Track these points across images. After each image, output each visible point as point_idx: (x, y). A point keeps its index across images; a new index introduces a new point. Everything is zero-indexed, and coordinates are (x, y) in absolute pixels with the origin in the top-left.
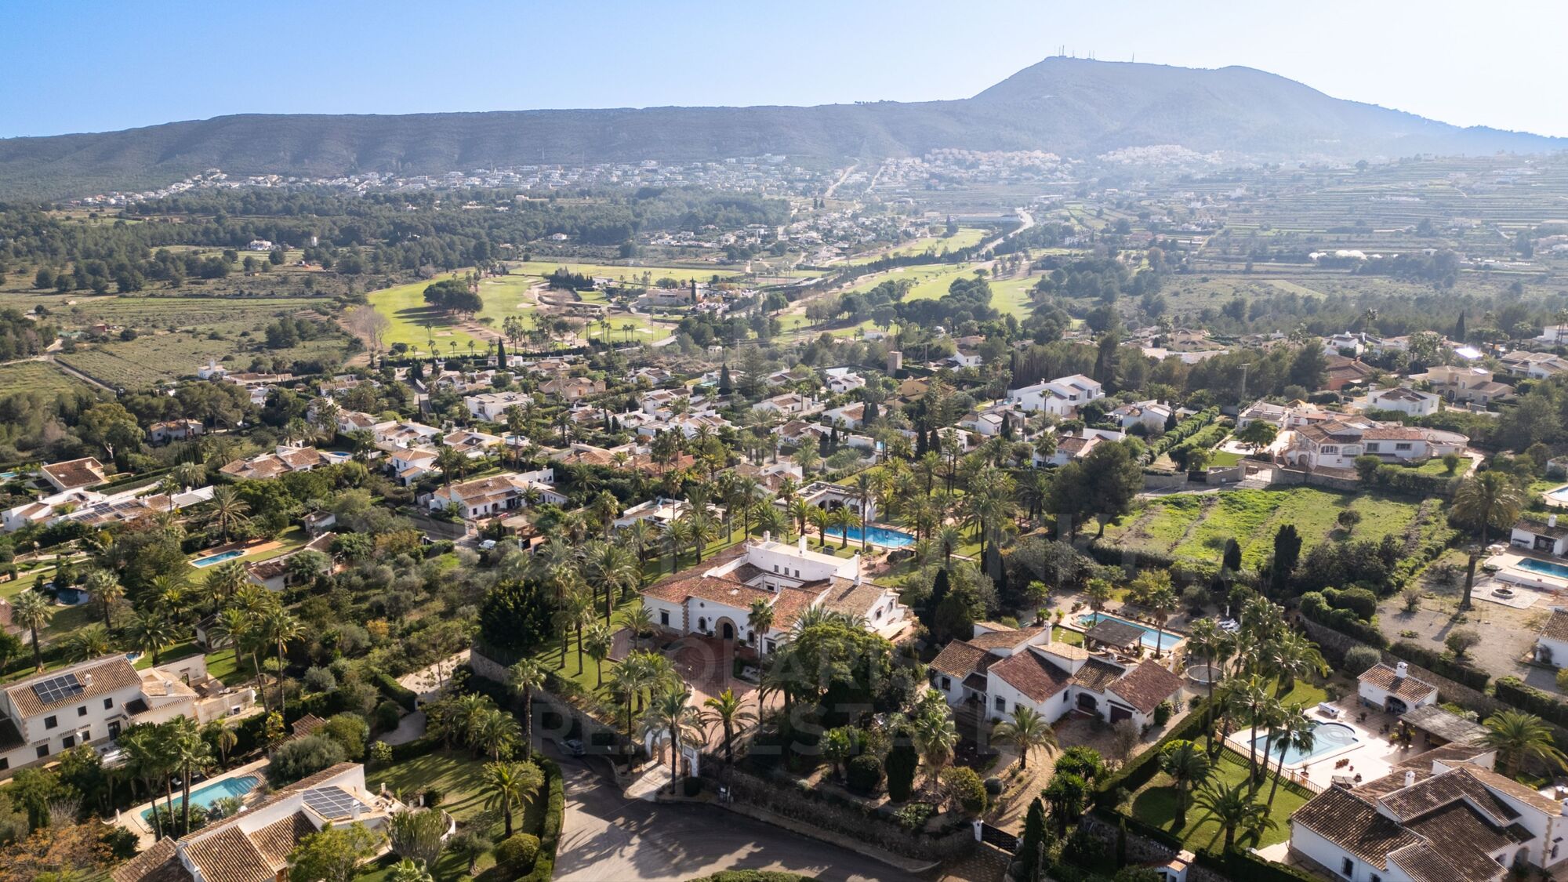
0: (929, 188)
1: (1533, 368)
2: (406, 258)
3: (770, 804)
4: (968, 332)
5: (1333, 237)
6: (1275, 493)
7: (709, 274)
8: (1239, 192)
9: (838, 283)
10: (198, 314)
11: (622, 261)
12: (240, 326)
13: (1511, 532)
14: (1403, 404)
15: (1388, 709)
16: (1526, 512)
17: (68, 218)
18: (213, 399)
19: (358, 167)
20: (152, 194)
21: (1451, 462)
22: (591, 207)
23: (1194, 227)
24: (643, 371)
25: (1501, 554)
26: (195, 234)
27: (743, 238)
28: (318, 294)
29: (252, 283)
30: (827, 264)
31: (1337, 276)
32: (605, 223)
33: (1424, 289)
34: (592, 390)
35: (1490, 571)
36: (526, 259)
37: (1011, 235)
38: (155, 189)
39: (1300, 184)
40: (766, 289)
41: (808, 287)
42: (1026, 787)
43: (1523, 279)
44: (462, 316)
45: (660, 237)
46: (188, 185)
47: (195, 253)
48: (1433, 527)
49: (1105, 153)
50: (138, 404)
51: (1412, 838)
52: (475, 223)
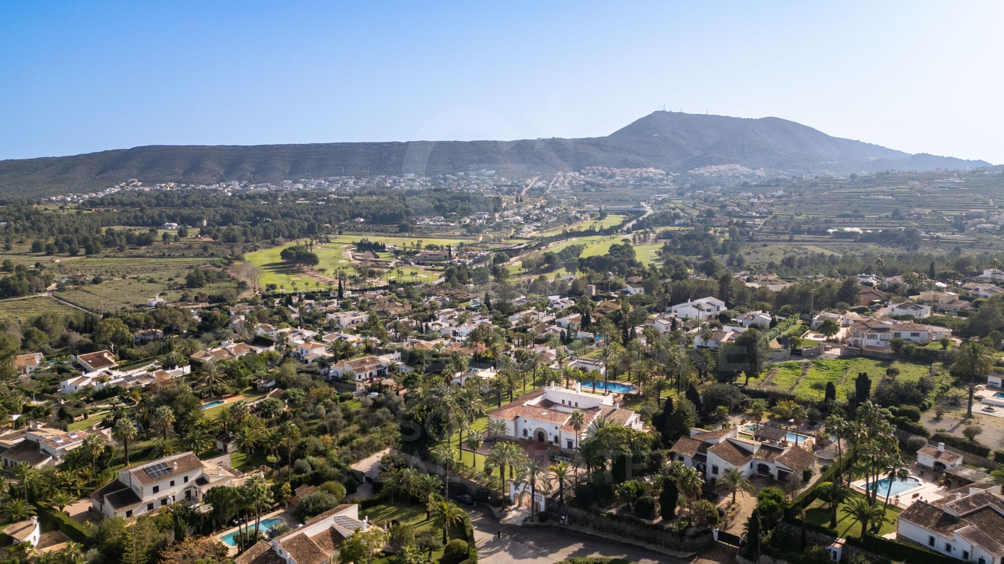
0: (585, 190)
1: (981, 292)
2: (265, 232)
3: (591, 525)
4: (630, 274)
5: (841, 220)
6: (844, 361)
7: (458, 241)
8: (780, 193)
9: (538, 247)
10: (138, 267)
11: (400, 234)
12: (166, 275)
13: (987, 378)
14: (910, 311)
15: (935, 469)
16: (995, 367)
17: (46, 209)
18: (173, 316)
19: (226, 177)
20: (94, 195)
21: (945, 343)
22: (377, 201)
23: (754, 214)
24: (432, 298)
25: (983, 390)
26: (128, 218)
27: (475, 220)
28: (212, 255)
29: (170, 248)
30: (529, 236)
31: (846, 243)
32: (388, 211)
33: (900, 251)
34: (403, 309)
35: (979, 399)
36: (340, 233)
37: (641, 218)
38: (96, 192)
39: (817, 188)
40: (494, 250)
41: (520, 249)
42: (737, 513)
43: (960, 245)
44: (305, 268)
45: (423, 220)
46: (116, 189)
47: (130, 230)
48: (941, 377)
49: (693, 169)
50: (129, 319)
51: (966, 524)
52: (305, 212)
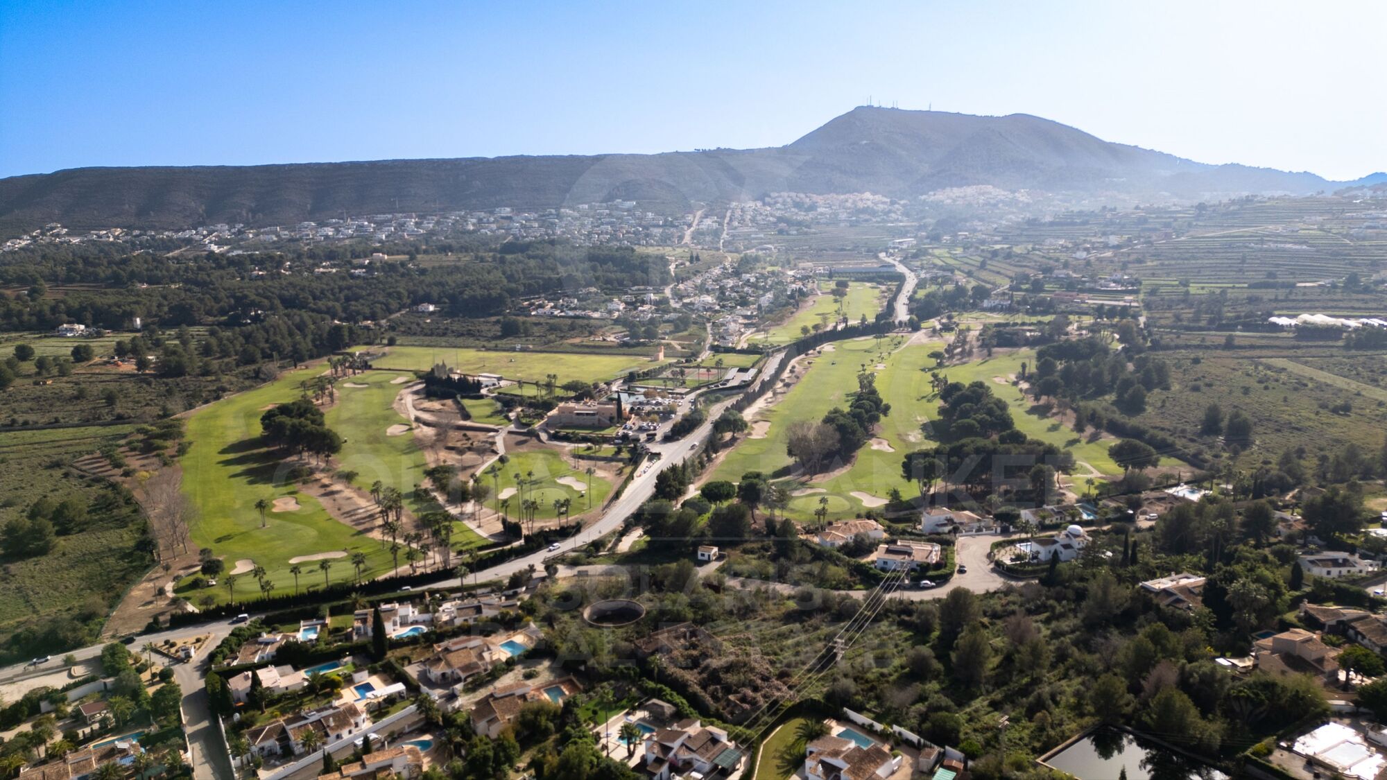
0: (781, 232)
2: (246, 347)
9: (779, 376)
19: (208, 217)
22: (456, 267)
28: (120, 419)
29: (37, 400)
30: (744, 341)
36: (391, 343)
37: (907, 292)
44: (312, 468)
45: (541, 306)
46: (24, 242)
49: (927, 194)
52: (329, 294)
